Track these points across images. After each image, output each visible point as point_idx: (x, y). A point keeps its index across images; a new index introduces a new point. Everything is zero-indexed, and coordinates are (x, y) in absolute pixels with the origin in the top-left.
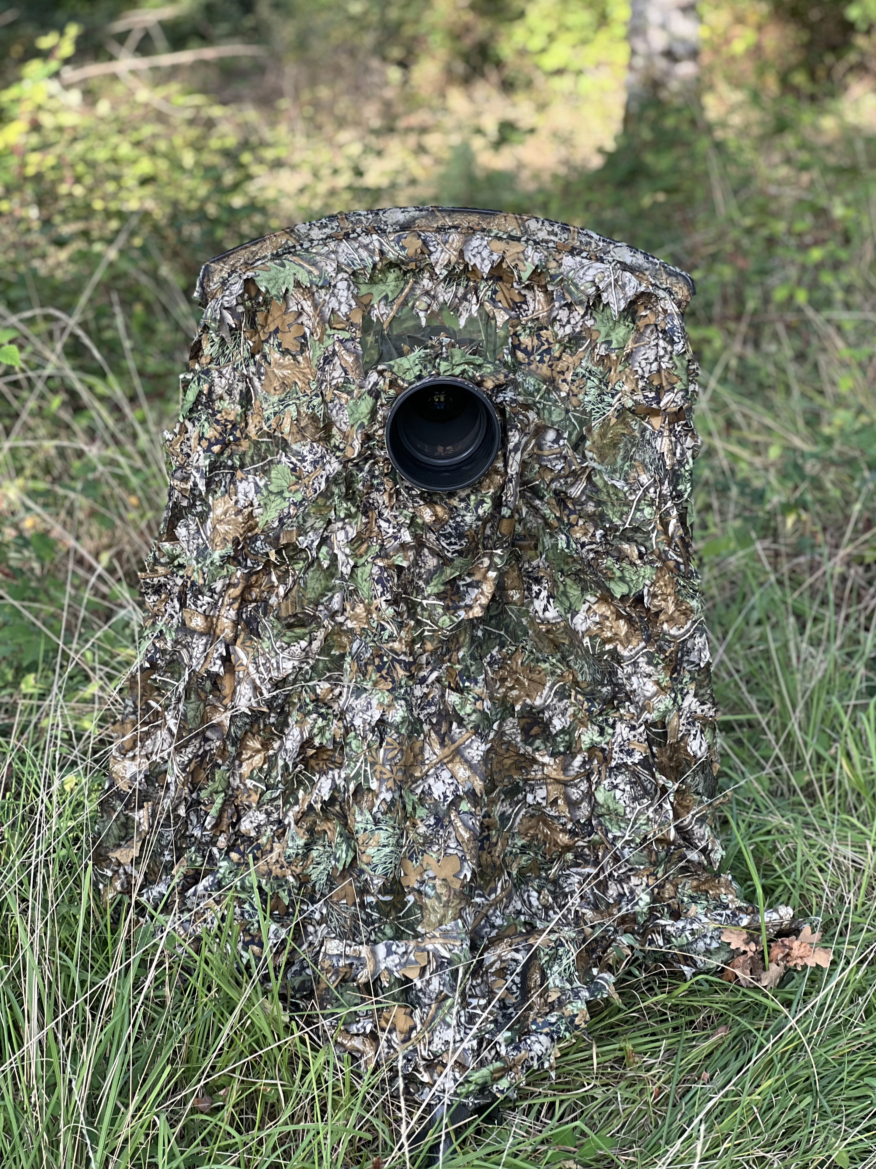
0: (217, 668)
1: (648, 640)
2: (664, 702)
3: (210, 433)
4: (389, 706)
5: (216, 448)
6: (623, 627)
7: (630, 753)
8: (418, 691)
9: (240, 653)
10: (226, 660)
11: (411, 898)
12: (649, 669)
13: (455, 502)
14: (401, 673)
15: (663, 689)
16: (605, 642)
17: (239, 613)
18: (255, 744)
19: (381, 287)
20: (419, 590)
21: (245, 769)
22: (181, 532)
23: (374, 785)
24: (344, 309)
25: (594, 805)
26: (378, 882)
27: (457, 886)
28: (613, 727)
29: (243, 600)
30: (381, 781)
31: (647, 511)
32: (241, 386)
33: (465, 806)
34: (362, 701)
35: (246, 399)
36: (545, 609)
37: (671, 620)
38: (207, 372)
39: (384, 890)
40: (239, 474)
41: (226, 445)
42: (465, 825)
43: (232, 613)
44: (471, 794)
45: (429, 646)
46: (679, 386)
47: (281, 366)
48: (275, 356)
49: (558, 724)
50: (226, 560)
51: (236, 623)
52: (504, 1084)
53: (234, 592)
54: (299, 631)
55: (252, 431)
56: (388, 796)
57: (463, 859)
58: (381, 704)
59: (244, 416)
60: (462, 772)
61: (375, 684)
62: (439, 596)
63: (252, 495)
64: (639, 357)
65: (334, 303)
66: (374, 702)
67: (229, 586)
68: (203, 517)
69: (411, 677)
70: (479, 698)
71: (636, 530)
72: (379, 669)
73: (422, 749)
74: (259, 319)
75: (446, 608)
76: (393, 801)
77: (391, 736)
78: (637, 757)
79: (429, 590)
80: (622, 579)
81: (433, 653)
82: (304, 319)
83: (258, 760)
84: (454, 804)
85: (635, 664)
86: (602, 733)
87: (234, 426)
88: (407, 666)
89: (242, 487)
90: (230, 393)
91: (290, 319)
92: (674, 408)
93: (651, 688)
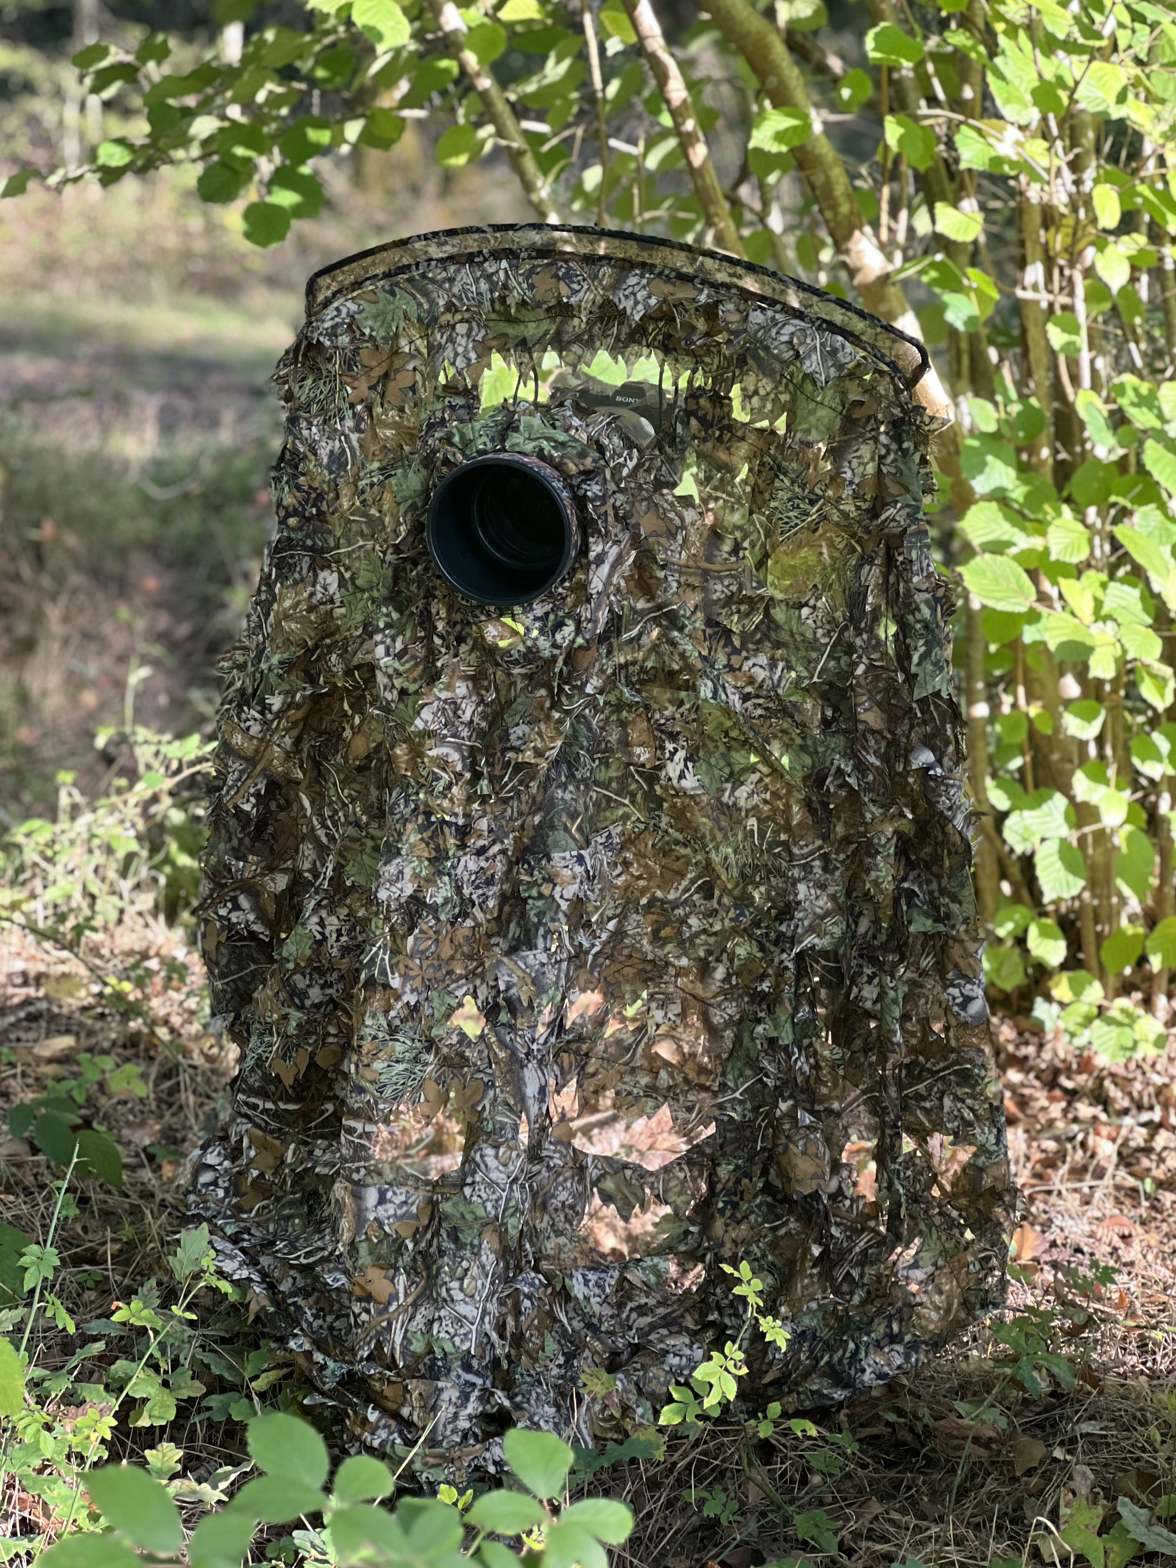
4: (428, 880)
36: (682, 776)
58: (416, 876)
66: (408, 872)
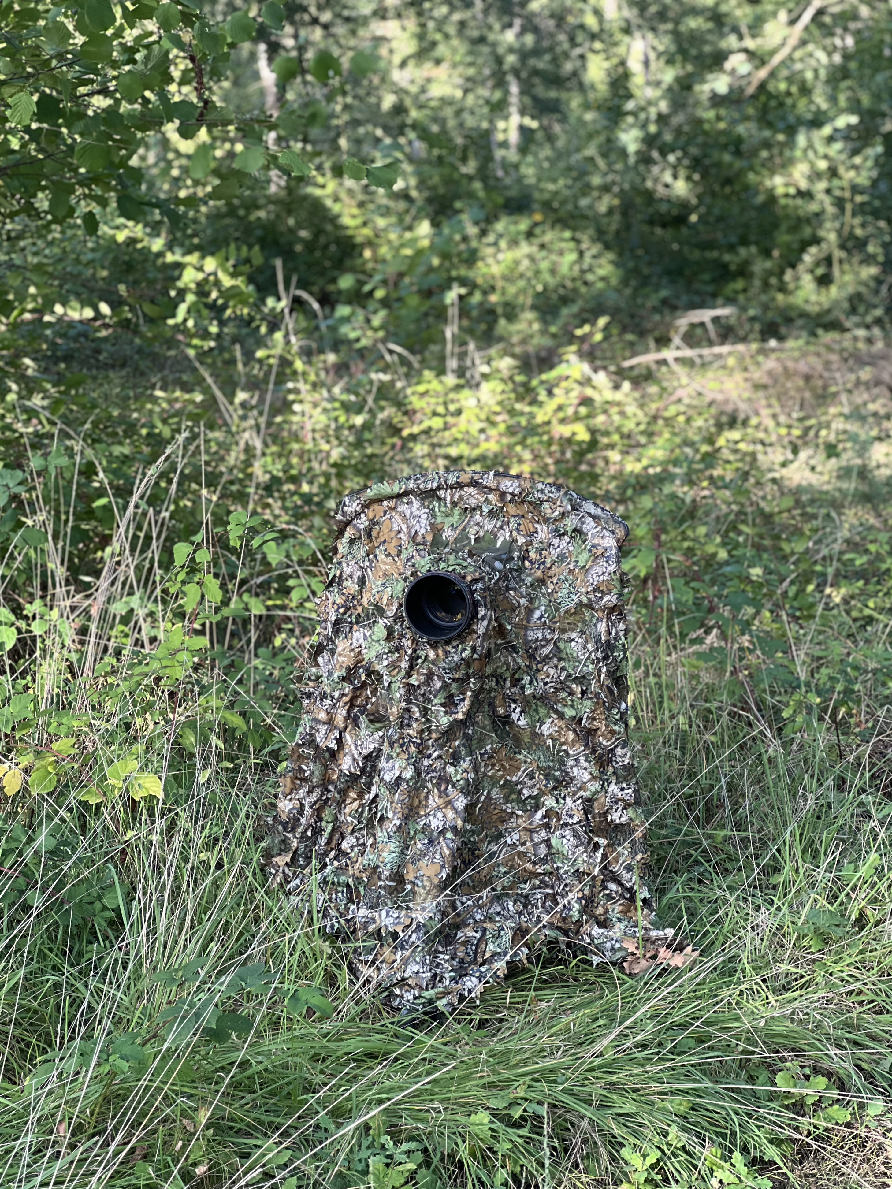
0: (333, 745)
1: (586, 745)
2: (595, 786)
3: (339, 601)
5: (342, 610)
6: (571, 736)
7: (571, 817)
8: (426, 762)
9: (348, 738)
10: (340, 741)
11: (409, 887)
12: (586, 764)
13: (449, 648)
14: (413, 749)
15: (594, 778)
16: (561, 744)
17: (349, 712)
18: (353, 795)
19: (450, 519)
20: (430, 701)
21: (347, 810)
22: (320, 660)
23: (390, 815)
24: (423, 531)
25: (549, 846)
26: (387, 873)
27: (436, 881)
28: (564, 798)
29: (352, 703)
30: (395, 813)
31: (591, 666)
32: (359, 573)
33: (449, 835)
34: (390, 764)
35: (362, 582)
37: (603, 735)
38: (340, 563)
39: (390, 878)
40: (355, 627)
41: (348, 609)
42: (448, 846)
43: (344, 712)
44: (454, 829)
45: (434, 736)
46: (615, 591)
47: (385, 563)
48: (382, 557)
49: (526, 793)
50: (343, 679)
51: (346, 719)
52: (444, 1001)
53: (346, 699)
54: (378, 725)
55: (365, 601)
56: (398, 823)
57: (443, 866)
59: (361, 592)
60: (450, 815)
61: (398, 755)
62: (442, 705)
63: (361, 640)
64: (592, 572)
65: (417, 528)
67: (343, 695)
68: (333, 652)
69: (420, 752)
70: (466, 771)
71: (583, 677)
72: (401, 746)
73: (426, 798)
74: (374, 533)
75: (446, 713)
76: (400, 826)
77: (404, 786)
78: (576, 819)
79: (436, 701)
80: (572, 706)
81: (436, 740)
82: (401, 535)
83: (355, 805)
84: (442, 832)
85: (577, 760)
86: (557, 801)
87: (354, 598)
88: (418, 746)
89: (356, 635)
90: (351, 576)
91: (393, 534)
92: (610, 605)
93: (587, 776)
